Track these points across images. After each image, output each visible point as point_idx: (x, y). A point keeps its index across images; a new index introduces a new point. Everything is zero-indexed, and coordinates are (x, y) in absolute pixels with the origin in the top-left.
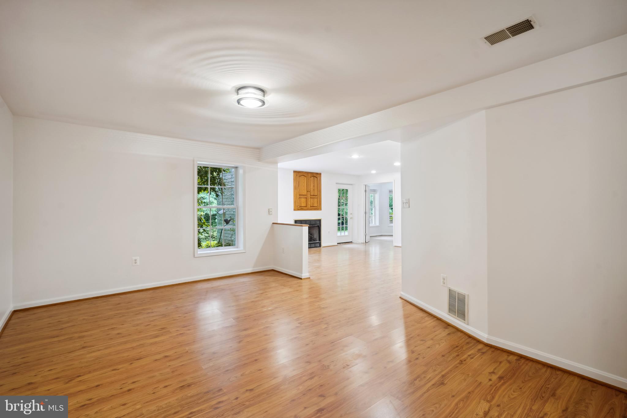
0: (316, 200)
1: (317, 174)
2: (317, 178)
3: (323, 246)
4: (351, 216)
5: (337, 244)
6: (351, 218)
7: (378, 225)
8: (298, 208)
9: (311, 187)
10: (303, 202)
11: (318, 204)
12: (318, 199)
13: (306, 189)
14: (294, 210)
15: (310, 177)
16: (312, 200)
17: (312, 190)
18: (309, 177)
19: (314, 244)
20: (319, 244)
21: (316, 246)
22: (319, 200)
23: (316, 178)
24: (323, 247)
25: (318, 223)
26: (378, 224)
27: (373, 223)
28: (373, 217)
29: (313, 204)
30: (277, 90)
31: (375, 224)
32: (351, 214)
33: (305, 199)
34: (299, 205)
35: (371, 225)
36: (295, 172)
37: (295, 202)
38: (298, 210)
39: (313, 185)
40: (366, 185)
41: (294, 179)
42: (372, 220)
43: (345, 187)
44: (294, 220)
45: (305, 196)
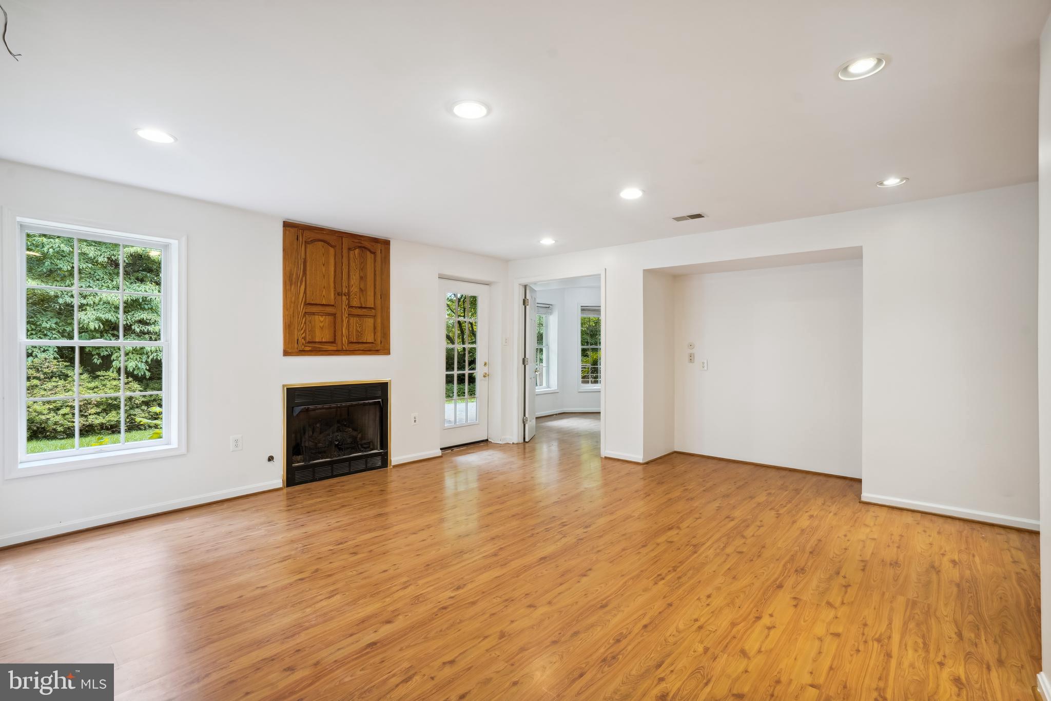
0: (370, 322)
1: (375, 240)
2: (374, 253)
3: (393, 463)
4: (485, 370)
5: (439, 453)
6: (484, 376)
7: (556, 388)
8: (302, 348)
9: (352, 282)
10: (322, 328)
11: (379, 334)
12: (379, 320)
13: (332, 285)
14: (286, 353)
15: (349, 249)
16: (353, 320)
17: (355, 289)
18: (345, 251)
19: (364, 461)
20: (379, 458)
21: (369, 465)
22: (382, 324)
23: (371, 252)
24: (395, 466)
25: (379, 393)
26: (554, 386)
27: (544, 384)
28: (544, 369)
29: (360, 333)
31: (548, 386)
32: (485, 364)
33: (329, 319)
34: (304, 338)
35: (538, 390)
36: (287, 225)
37: (288, 327)
38: (302, 352)
39: (358, 275)
40: (525, 287)
41: (284, 250)
42: (541, 375)
43: (468, 290)
44: (284, 386)
45: (329, 310)
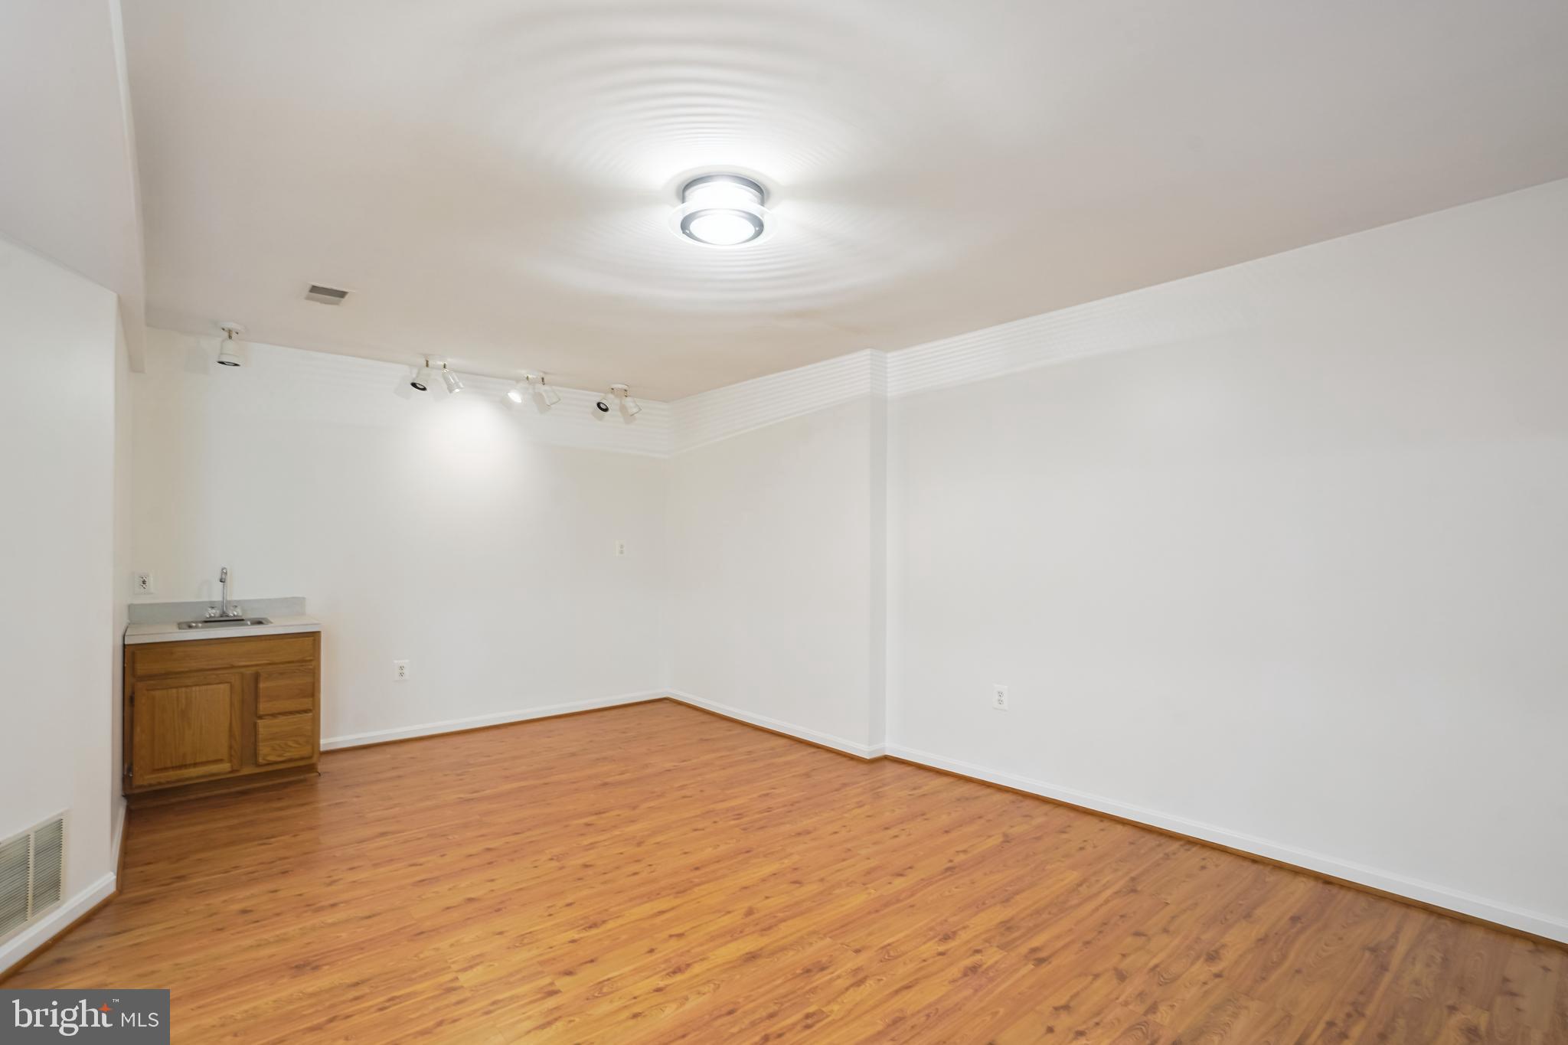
30: (646, 199)
